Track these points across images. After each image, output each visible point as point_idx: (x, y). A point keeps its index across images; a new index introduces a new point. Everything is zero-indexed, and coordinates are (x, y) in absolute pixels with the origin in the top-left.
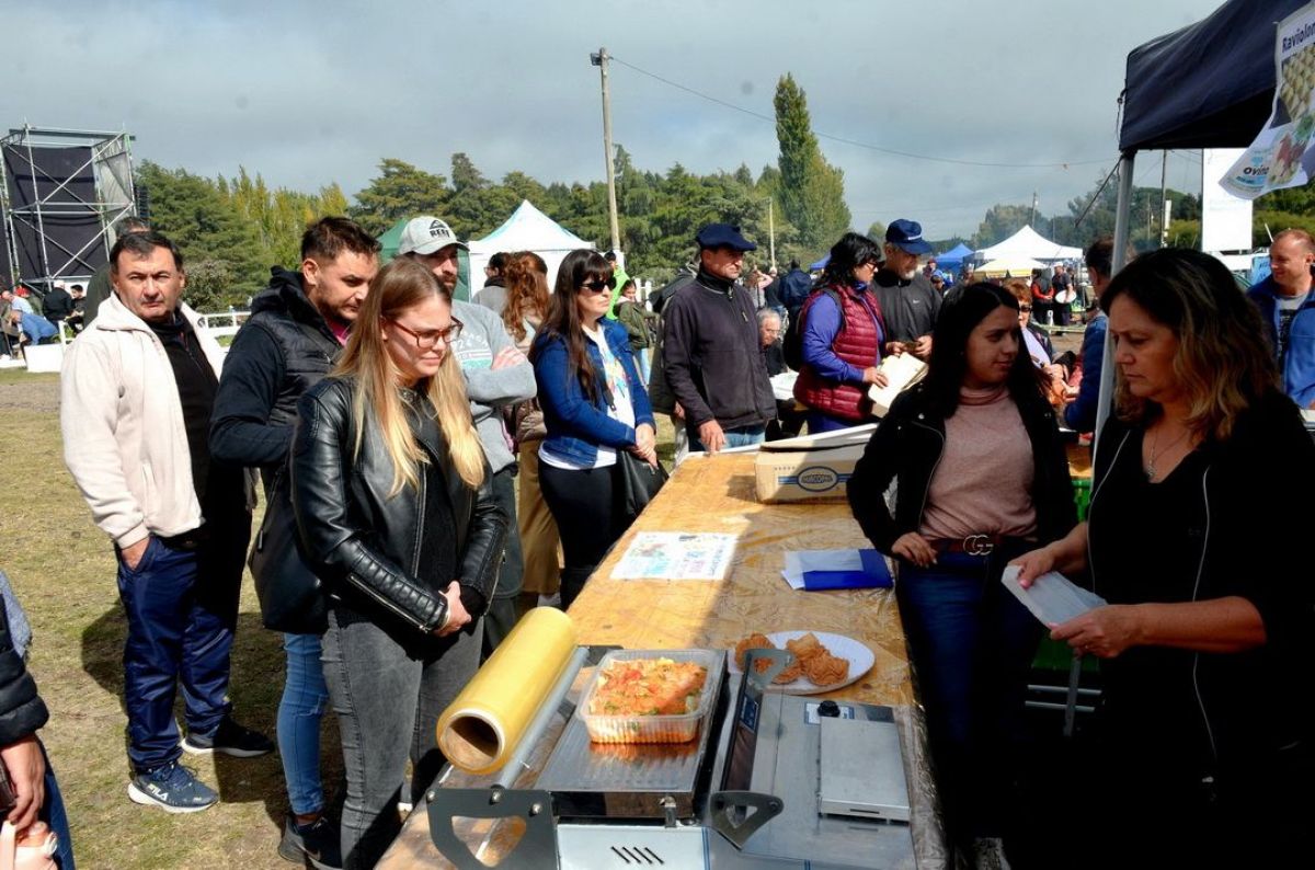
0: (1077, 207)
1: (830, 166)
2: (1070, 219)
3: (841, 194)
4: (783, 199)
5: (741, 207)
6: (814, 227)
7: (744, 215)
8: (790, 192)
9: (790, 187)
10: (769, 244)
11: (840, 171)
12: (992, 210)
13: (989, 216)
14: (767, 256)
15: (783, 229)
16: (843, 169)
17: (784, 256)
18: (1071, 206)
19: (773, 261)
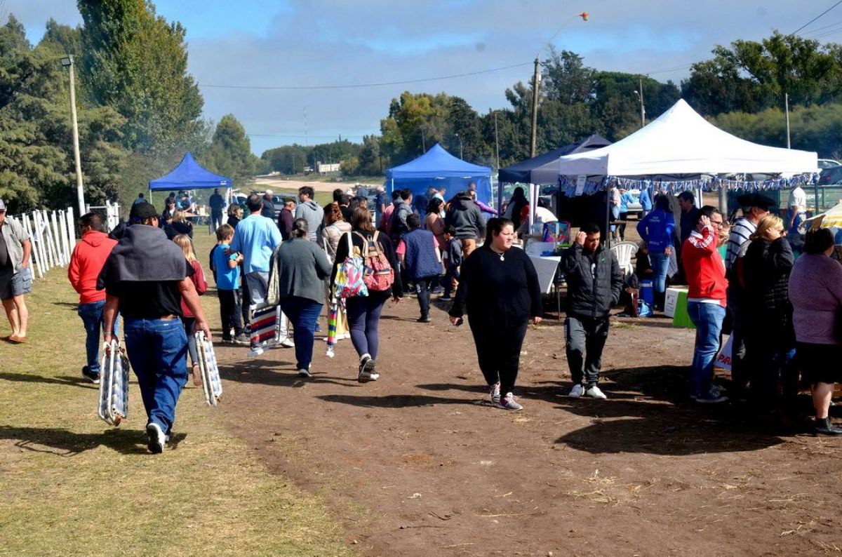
0: (518, 97)
1: (161, 20)
2: (509, 115)
3: (183, 63)
4: (87, 66)
5: (12, 71)
6: (146, 115)
7: (17, 87)
8: (98, 55)
9: (98, 46)
10: (71, 141)
11: (179, 28)
12: (399, 100)
13: (394, 108)
14: (65, 166)
15: (95, 114)
16: (183, 26)
17: (99, 165)
18: (510, 97)
19: (80, 175)
